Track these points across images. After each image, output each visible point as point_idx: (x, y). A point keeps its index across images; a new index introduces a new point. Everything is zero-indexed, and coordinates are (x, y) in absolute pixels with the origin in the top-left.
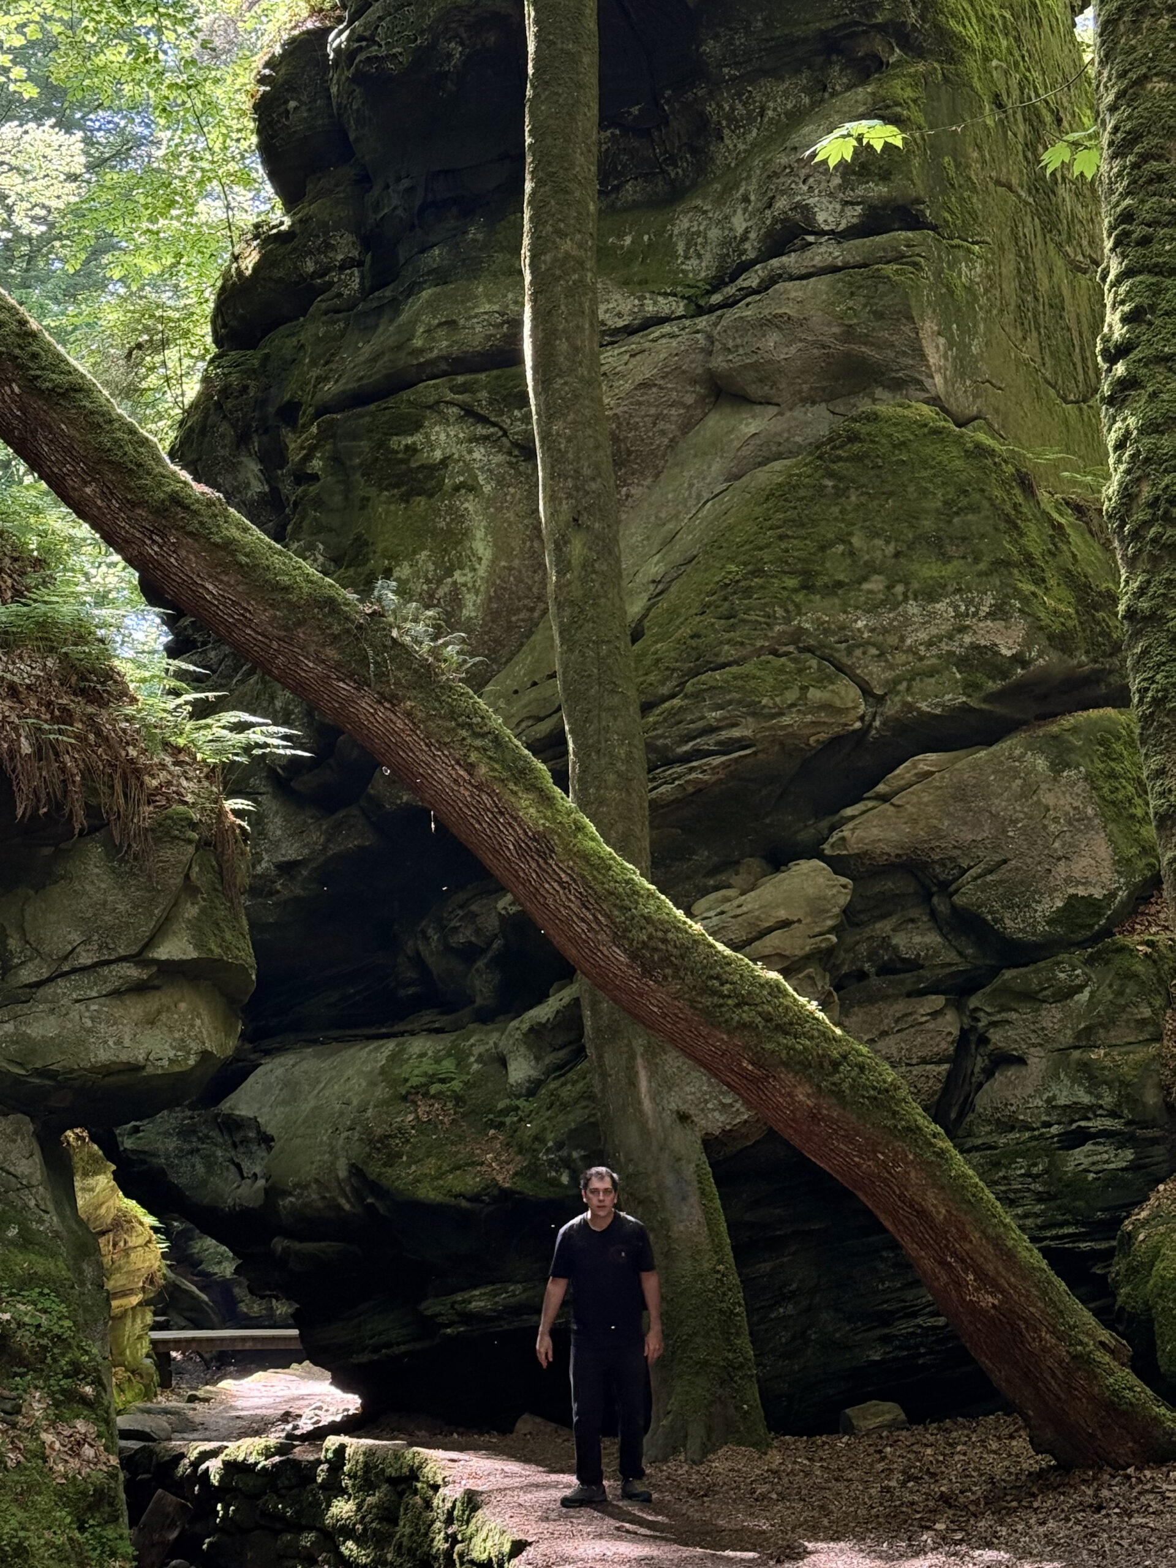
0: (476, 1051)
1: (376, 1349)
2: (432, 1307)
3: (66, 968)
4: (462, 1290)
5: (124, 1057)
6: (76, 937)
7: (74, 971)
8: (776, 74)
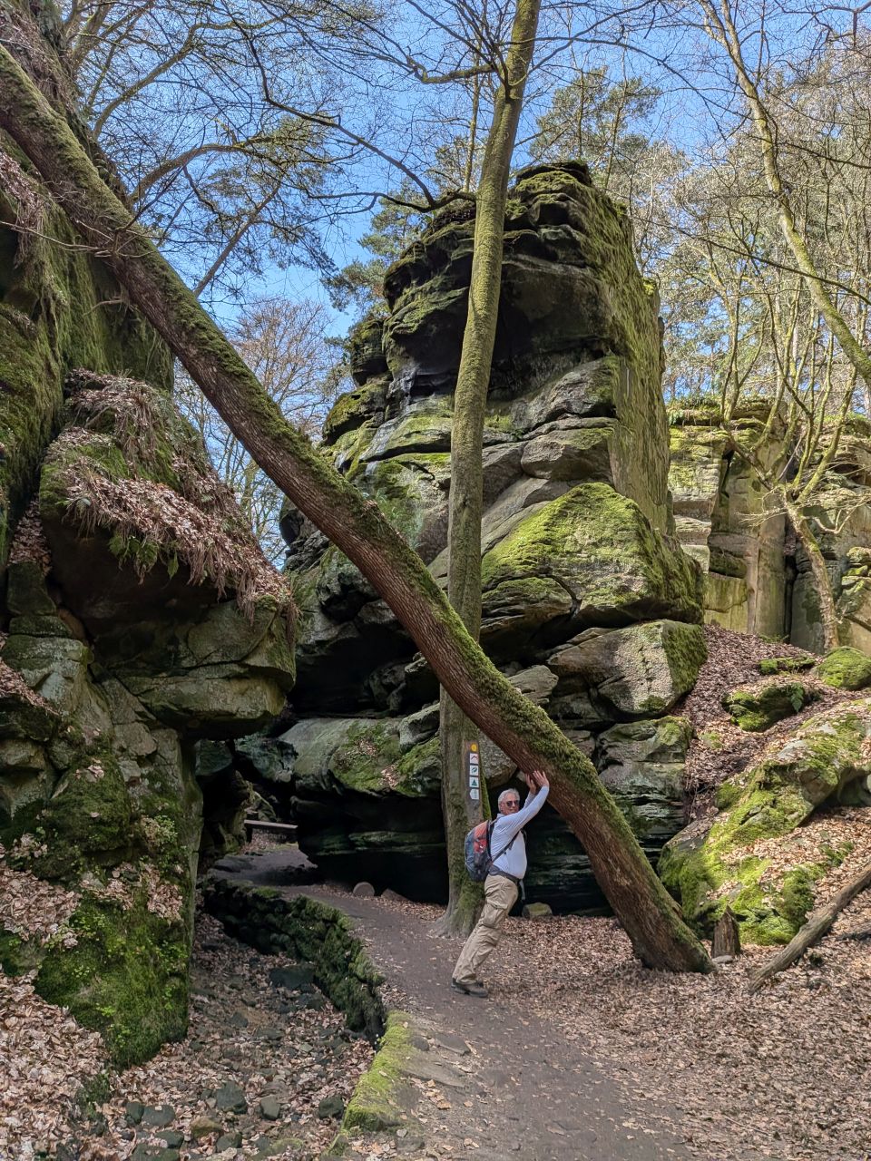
0: (388, 728)
1: (328, 851)
2: (354, 837)
3: (205, 663)
4: (368, 831)
5: (226, 708)
6: (212, 649)
7: (208, 664)
8: (561, 353)
